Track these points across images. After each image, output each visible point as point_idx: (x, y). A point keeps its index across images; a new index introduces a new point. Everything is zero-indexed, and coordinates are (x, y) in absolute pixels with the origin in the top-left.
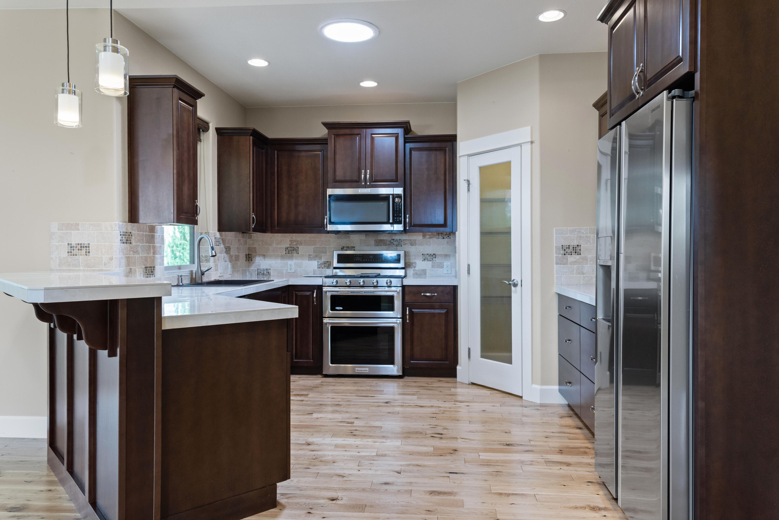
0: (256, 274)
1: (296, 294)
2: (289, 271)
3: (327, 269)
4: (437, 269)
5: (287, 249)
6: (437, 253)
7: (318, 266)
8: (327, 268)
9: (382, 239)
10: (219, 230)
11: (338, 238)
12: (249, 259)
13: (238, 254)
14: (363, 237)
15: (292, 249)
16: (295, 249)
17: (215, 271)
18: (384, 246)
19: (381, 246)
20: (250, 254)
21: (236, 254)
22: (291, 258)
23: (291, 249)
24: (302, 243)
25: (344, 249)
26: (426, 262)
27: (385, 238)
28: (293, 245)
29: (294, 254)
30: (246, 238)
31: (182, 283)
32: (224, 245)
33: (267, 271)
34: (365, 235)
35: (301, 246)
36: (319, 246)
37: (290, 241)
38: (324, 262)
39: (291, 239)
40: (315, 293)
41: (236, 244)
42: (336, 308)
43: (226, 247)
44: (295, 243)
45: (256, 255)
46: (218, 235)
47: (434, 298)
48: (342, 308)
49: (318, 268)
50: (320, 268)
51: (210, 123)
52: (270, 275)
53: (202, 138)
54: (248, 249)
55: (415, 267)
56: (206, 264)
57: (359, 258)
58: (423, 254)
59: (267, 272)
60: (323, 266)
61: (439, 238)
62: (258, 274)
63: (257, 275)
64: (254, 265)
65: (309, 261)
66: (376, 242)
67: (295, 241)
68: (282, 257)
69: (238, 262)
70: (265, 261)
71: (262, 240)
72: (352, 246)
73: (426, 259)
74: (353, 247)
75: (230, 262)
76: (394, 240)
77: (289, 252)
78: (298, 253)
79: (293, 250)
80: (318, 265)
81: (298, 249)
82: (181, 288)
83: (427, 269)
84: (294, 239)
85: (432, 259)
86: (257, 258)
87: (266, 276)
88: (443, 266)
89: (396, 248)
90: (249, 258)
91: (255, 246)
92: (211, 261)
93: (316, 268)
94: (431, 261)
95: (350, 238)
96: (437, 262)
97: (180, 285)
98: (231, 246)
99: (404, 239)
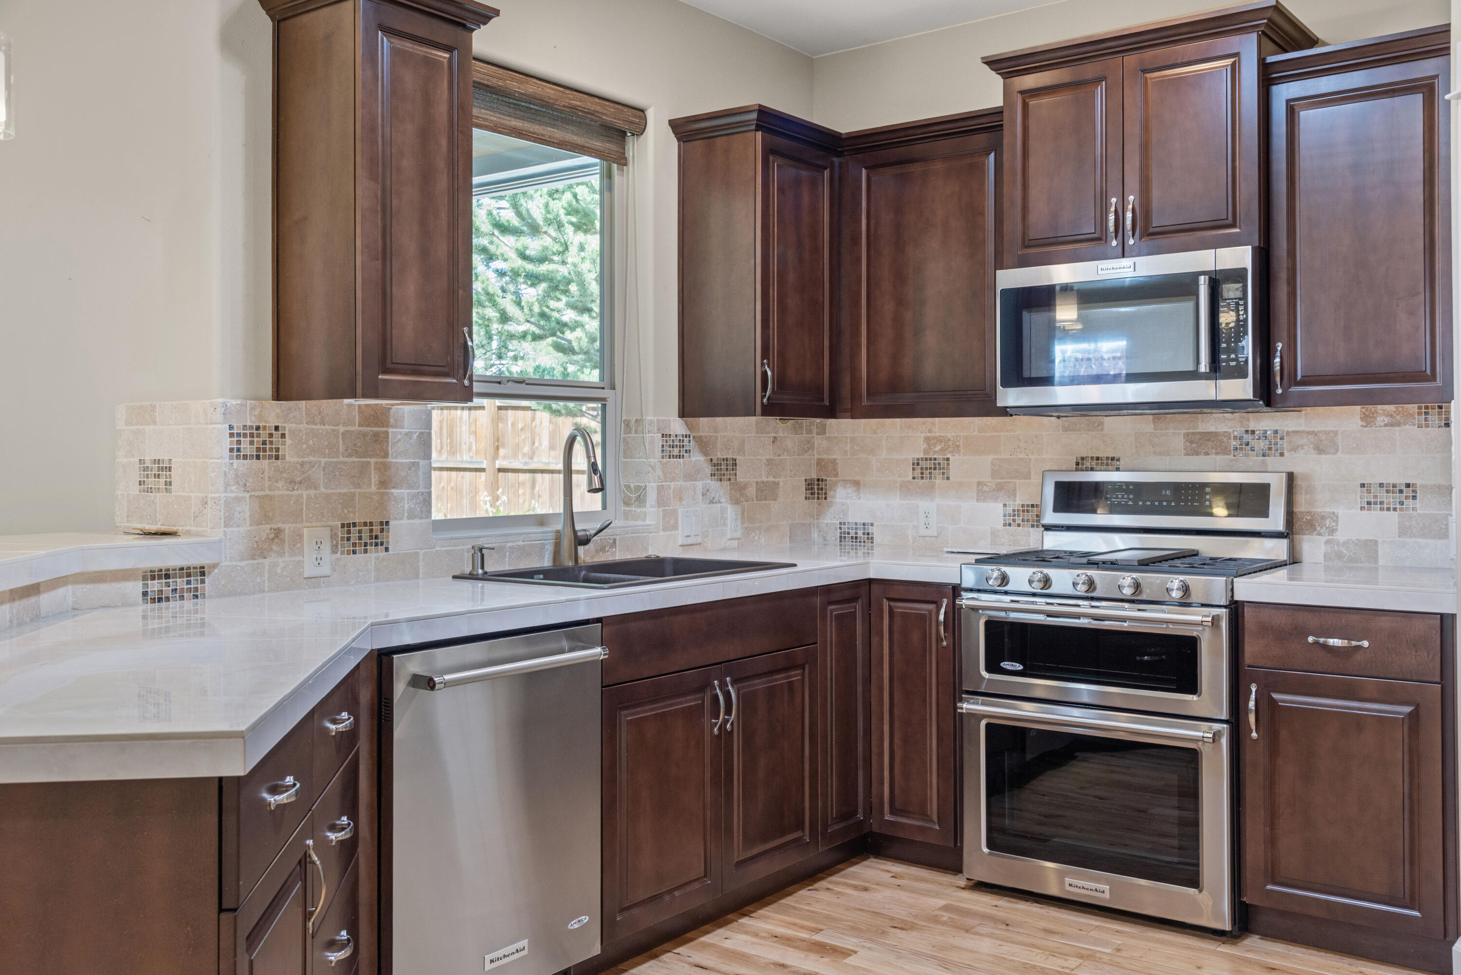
0: (836, 539)
1: (891, 609)
2: (923, 532)
3: (1031, 530)
4: (1422, 541)
5: (918, 464)
6: (1418, 482)
7: (1005, 520)
8: (1033, 526)
9: (1212, 429)
10: (682, 414)
11: (1066, 429)
12: (818, 494)
13: (771, 479)
14: (1145, 424)
15: (930, 464)
16: (939, 464)
17: (664, 530)
18: (1216, 454)
19: (1207, 454)
20: (822, 480)
21: (765, 479)
22: (929, 492)
23: (928, 464)
24: (958, 446)
25: (1083, 464)
26: (1375, 513)
27: (1222, 428)
28: (935, 453)
29: (937, 481)
30: (809, 431)
31: (483, 568)
32: (705, 454)
33: (864, 529)
34: (1151, 417)
35: (957, 456)
36: (1008, 457)
37: (927, 439)
38: (1023, 506)
39: (928, 434)
40: (943, 611)
41: (761, 451)
42: (1002, 664)
43: (715, 461)
44: (938, 448)
45: (836, 482)
46: (678, 426)
47: (1358, 657)
48: (1021, 667)
49: (1005, 525)
50: (1010, 525)
51: (649, 108)
52: (872, 542)
53: (629, 154)
54: (817, 465)
55: (1332, 531)
56: (638, 510)
57: (1123, 498)
58: (1363, 485)
59: (864, 534)
60: (1019, 520)
61: (1427, 426)
62: (841, 537)
63: (841, 541)
64: (831, 510)
65: (978, 500)
66: (1191, 442)
67: (939, 440)
68: (905, 489)
69: (772, 502)
70: (859, 499)
71: (853, 440)
72: (1111, 455)
73: (1375, 503)
74: (1113, 459)
75: (736, 502)
76: (1253, 432)
77: (922, 473)
78: (948, 478)
79: (935, 469)
80: (1005, 516)
81: (948, 464)
82: (480, 584)
83: (1380, 541)
84: (937, 434)
85: (1401, 503)
86: (838, 490)
87: (862, 544)
88: (1447, 529)
89: (1263, 462)
90: (818, 489)
91: (834, 457)
92: (648, 501)
93: (1000, 526)
94: (1395, 509)
95: (1102, 430)
96: (1419, 515)
97: (478, 574)
98: (738, 458)
99: (1290, 430)
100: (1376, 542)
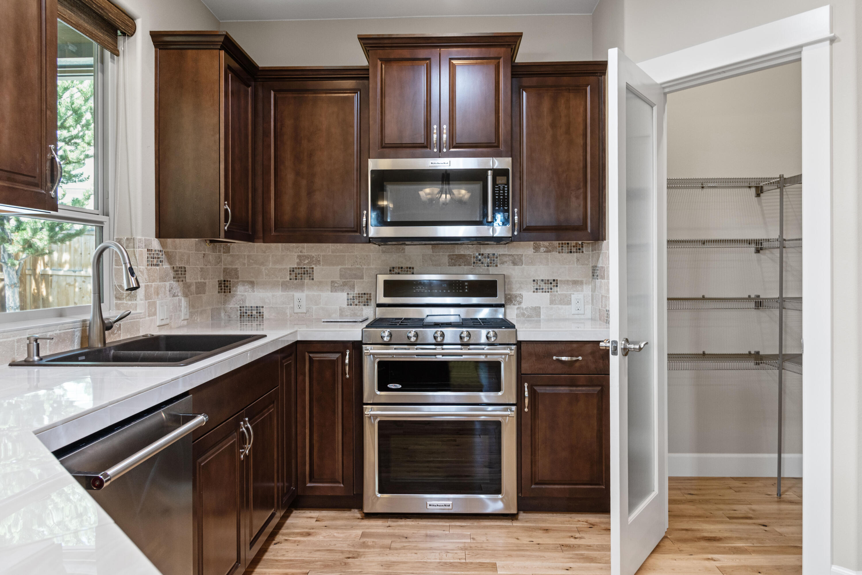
0: (238, 317)
1: (310, 358)
2: (297, 310)
3: (364, 307)
4: (560, 306)
5: (293, 271)
6: (559, 279)
7: (348, 302)
8: (365, 305)
9: (462, 253)
10: (160, 234)
11: (384, 252)
12: (225, 289)
13: (203, 281)
14: (427, 250)
15: (301, 271)
16: (307, 271)
17: (149, 316)
18: (464, 265)
19: (460, 265)
20: (227, 281)
21: (199, 280)
22: (300, 287)
23: (300, 271)
24: (319, 261)
25: (393, 271)
26: (540, 294)
27: (467, 252)
28: (304, 264)
29: (306, 281)
30: (220, 251)
31: (38, 355)
32: (170, 264)
33: (257, 310)
34: (431, 246)
35: (318, 267)
36: (350, 267)
37: (299, 257)
38: (359, 294)
39: (300, 254)
40: (347, 357)
41: (198, 263)
42: (388, 386)
43: (175, 269)
44: (306, 262)
45: (237, 283)
46: (156, 244)
47: (577, 364)
48: (400, 386)
49: (348, 305)
50: (351, 305)
51: (138, 18)
52: (263, 318)
53: (121, 48)
54: (224, 272)
55: (520, 303)
56: (130, 303)
57: (422, 288)
58: (534, 281)
59: (257, 313)
60: (356, 302)
61: (562, 252)
62: (241, 315)
63: (240, 318)
64: (234, 299)
65: (331, 292)
66: (452, 259)
67: (307, 257)
68: (285, 286)
69: (203, 295)
70: (254, 292)
71: (249, 256)
72: (409, 266)
73: (540, 289)
74: (410, 268)
75: (186, 295)
76: (483, 254)
77: (296, 276)
78: (313, 279)
79: (304, 274)
80: (348, 300)
81: (313, 271)
82: (36, 369)
84: (306, 254)
85: (551, 289)
86: (239, 287)
87: (256, 319)
88: (571, 301)
89: (488, 269)
90: (224, 286)
91: (236, 267)
92: (138, 296)
93: (345, 305)
94: (548, 292)
95: (404, 252)
96: (559, 294)
97: (34, 361)
98: (186, 266)
99: (500, 253)
100: (540, 308)
